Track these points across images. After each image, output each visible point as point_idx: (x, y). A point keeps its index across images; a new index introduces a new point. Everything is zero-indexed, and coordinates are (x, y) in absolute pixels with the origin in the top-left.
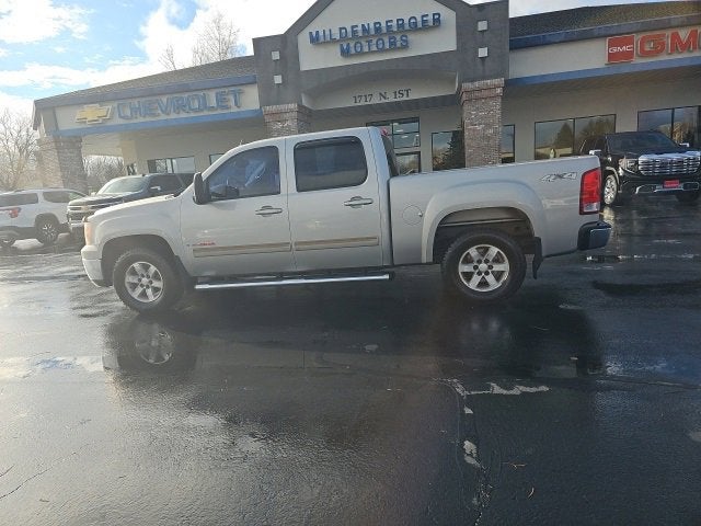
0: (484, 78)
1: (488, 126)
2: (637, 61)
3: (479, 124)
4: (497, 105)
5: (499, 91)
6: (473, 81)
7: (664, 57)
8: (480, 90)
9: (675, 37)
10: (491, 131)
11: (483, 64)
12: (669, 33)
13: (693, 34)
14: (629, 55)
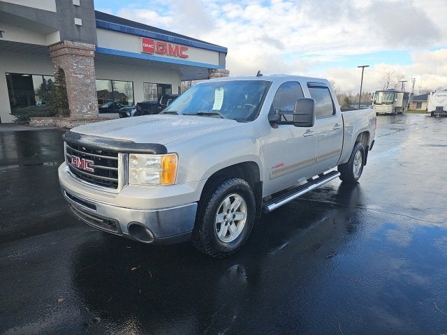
0: (80, 41)
1: (87, 76)
2: (155, 55)
3: (80, 74)
4: (91, 62)
5: (92, 53)
6: (72, 40)
7: (165, 56)
8: (79, 49)
9: (170, 46)
10: (89, 81)
11: (79, 31)
12: (168, 44)
13: (177, 48)
14: (152, 50)
